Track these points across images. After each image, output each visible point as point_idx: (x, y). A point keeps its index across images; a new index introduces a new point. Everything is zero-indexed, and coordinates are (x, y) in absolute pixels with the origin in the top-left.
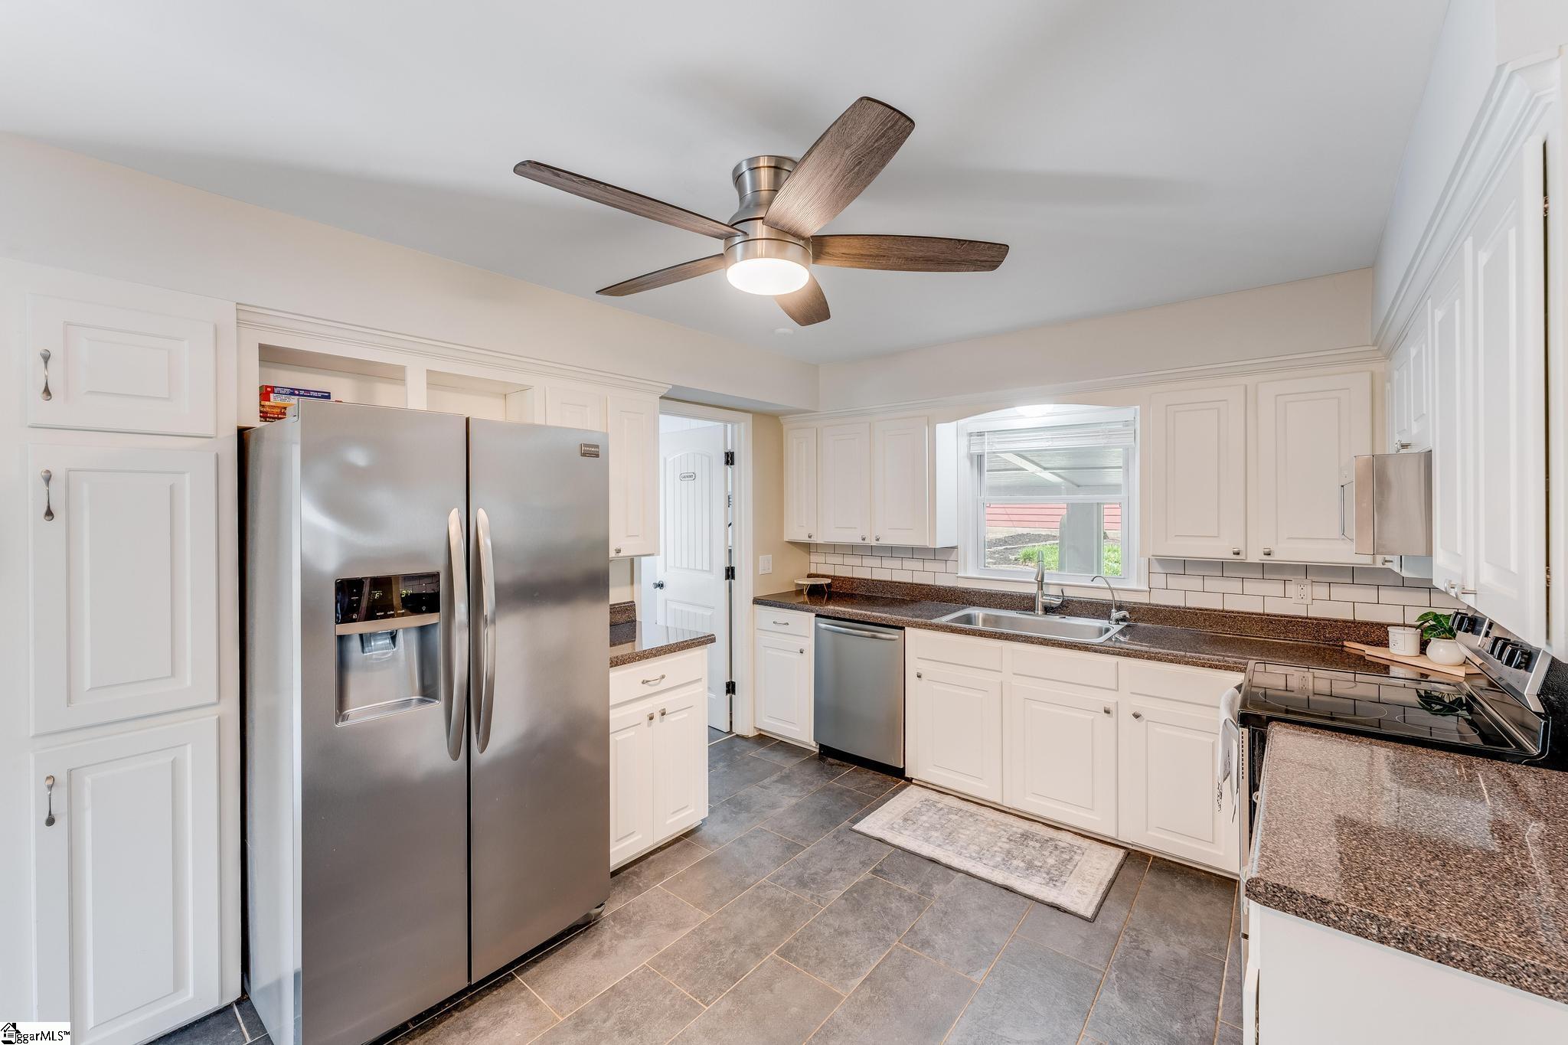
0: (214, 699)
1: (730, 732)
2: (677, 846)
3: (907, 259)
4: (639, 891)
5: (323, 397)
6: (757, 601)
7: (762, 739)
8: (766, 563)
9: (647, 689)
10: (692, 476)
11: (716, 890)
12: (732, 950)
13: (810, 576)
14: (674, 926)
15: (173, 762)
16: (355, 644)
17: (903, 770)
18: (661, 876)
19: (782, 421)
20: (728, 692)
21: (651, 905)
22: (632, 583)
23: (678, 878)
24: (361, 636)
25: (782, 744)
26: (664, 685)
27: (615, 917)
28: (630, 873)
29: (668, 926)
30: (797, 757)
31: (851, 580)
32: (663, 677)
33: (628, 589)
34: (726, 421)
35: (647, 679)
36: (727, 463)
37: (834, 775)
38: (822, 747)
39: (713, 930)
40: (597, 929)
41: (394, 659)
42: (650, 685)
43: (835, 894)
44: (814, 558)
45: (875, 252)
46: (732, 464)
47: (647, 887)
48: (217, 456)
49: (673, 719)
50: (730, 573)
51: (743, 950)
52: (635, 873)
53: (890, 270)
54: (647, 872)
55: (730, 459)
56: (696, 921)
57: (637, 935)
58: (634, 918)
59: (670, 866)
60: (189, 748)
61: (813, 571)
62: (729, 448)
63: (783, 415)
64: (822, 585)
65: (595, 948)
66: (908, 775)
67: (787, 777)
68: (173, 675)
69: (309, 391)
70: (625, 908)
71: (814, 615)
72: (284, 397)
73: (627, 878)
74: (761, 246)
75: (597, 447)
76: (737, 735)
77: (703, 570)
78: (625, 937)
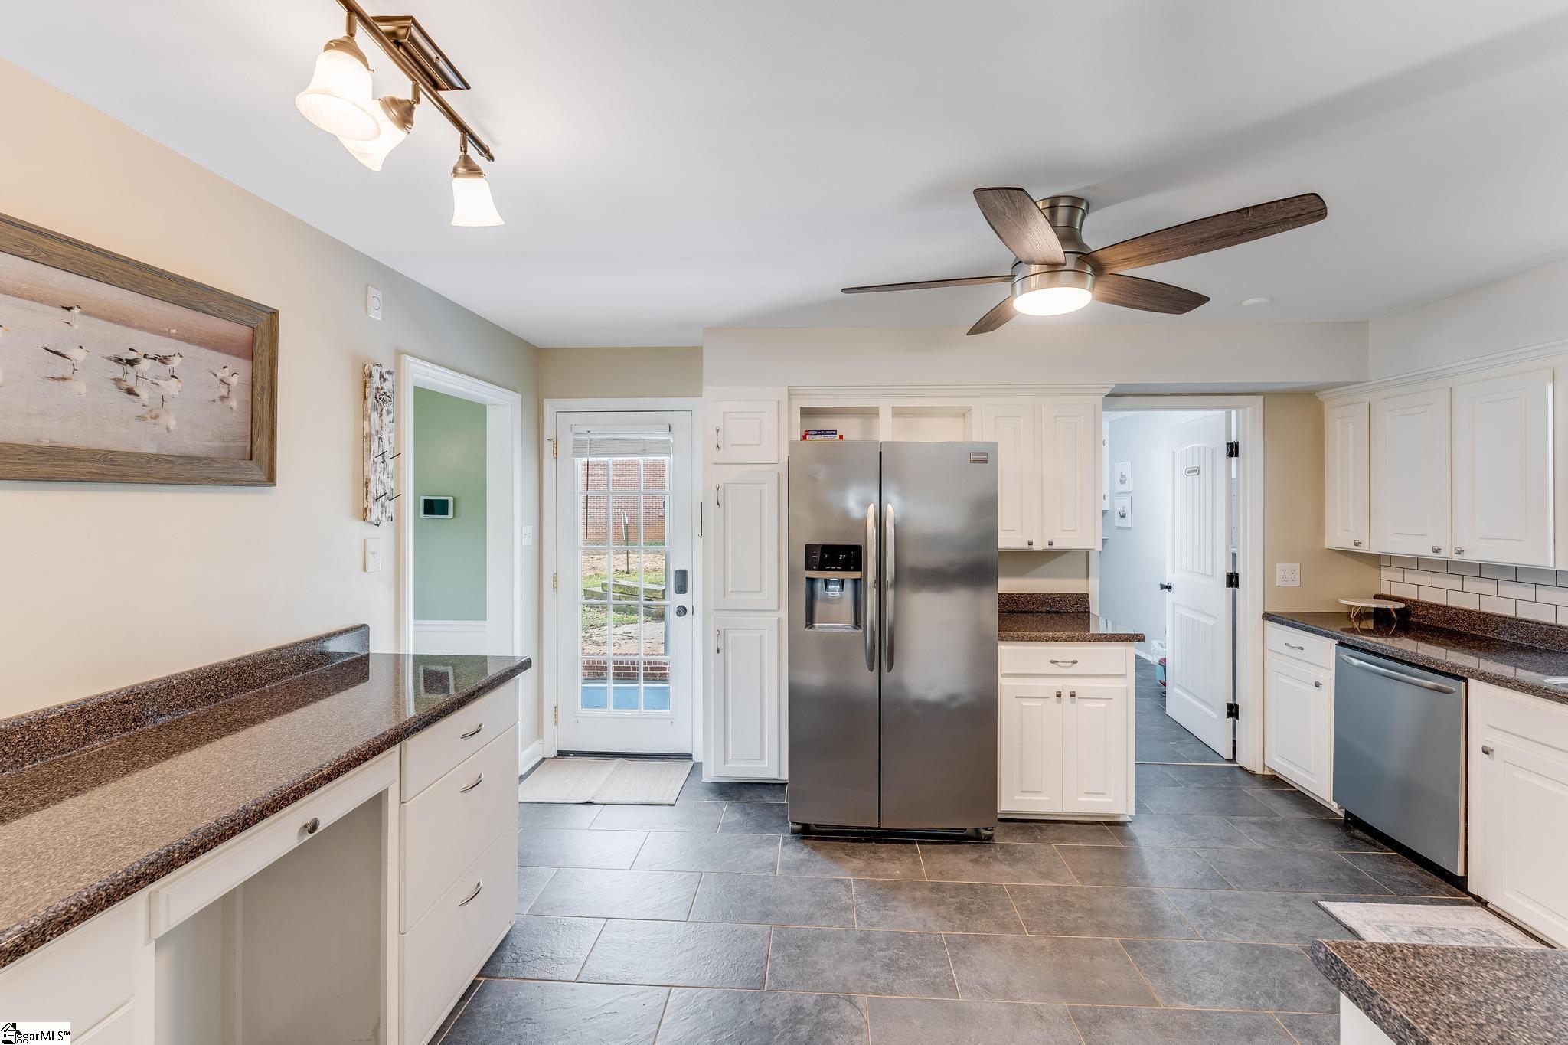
0: (776, 608)
1: (1234, 760)
2: (1092, 827)
3: (1196, 243)
4: (1035, 840)
5: (833, 434)
6: (1267, 616)
7: (1274, 781)
8: (1287, 573)
9: (1055, 669)
10: (1196, 471)
11: (1102, 871)
12: (1080, 915)
13: (1377, 597)
14: (1044, 876)
15: (760, 637)
16: (820, 586)
17: (1465, 879)
18: (1062, 840)
19: (1320, 398)
20: (1229, 714)
21: (1037, 854)
22: (1088, 576)
23: (1075, 848)
24: (825, 580)
25: (1299, 794)
26: (1075, 669)
27: (1002, 847)
28: (1036, 826)
29: (1040, 873)
30: (1309, 813)
31: (1446, 609)
32: (1075, 662)
33: (1083, 582)
34: (1228, 409)
35: (1055, 660)
36: (1230, 454)
37: (1347, 848)
38: (1347, 813)
39: (1074, 895)
40: (985, 847)
41: (840, 598)
42: (1060, 666)
43: (1233, 939)
44: (1386, 574)
45: (1152, 249)
46: (1237, 455)
47: (1043, 841)
48: (779, 474)
49: (1088, 705)
50: (1233, 580)
51: (1090, 921)
52: (1041, 829)
53: (1188, 256)
54: (1051, 831)
55: (1233, 450)
56: (1065, 882)
57: (1011, 865)
58: (1017, 855)
59: (1074, 837)
60: (766, 631)
61: (1385, 591)
62: (1234, 440)
63: (1319, 391)
64: (1388, 610)
65: (976, 856)
66: (1472, 888)
67: (1274, 825)
68: (760, 591)
69: (825, 431)
70: (1015, 845)
71: (1336, 642)
72: (813, 436)
73: (1032, 828)
74: (1034, 281)
75: (987, 454)
76: (1241, 767)
77: (1198, 573)
78: (1001, 862)
